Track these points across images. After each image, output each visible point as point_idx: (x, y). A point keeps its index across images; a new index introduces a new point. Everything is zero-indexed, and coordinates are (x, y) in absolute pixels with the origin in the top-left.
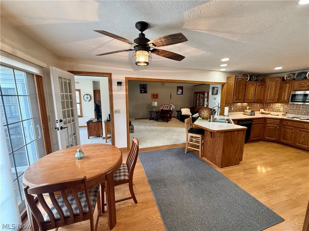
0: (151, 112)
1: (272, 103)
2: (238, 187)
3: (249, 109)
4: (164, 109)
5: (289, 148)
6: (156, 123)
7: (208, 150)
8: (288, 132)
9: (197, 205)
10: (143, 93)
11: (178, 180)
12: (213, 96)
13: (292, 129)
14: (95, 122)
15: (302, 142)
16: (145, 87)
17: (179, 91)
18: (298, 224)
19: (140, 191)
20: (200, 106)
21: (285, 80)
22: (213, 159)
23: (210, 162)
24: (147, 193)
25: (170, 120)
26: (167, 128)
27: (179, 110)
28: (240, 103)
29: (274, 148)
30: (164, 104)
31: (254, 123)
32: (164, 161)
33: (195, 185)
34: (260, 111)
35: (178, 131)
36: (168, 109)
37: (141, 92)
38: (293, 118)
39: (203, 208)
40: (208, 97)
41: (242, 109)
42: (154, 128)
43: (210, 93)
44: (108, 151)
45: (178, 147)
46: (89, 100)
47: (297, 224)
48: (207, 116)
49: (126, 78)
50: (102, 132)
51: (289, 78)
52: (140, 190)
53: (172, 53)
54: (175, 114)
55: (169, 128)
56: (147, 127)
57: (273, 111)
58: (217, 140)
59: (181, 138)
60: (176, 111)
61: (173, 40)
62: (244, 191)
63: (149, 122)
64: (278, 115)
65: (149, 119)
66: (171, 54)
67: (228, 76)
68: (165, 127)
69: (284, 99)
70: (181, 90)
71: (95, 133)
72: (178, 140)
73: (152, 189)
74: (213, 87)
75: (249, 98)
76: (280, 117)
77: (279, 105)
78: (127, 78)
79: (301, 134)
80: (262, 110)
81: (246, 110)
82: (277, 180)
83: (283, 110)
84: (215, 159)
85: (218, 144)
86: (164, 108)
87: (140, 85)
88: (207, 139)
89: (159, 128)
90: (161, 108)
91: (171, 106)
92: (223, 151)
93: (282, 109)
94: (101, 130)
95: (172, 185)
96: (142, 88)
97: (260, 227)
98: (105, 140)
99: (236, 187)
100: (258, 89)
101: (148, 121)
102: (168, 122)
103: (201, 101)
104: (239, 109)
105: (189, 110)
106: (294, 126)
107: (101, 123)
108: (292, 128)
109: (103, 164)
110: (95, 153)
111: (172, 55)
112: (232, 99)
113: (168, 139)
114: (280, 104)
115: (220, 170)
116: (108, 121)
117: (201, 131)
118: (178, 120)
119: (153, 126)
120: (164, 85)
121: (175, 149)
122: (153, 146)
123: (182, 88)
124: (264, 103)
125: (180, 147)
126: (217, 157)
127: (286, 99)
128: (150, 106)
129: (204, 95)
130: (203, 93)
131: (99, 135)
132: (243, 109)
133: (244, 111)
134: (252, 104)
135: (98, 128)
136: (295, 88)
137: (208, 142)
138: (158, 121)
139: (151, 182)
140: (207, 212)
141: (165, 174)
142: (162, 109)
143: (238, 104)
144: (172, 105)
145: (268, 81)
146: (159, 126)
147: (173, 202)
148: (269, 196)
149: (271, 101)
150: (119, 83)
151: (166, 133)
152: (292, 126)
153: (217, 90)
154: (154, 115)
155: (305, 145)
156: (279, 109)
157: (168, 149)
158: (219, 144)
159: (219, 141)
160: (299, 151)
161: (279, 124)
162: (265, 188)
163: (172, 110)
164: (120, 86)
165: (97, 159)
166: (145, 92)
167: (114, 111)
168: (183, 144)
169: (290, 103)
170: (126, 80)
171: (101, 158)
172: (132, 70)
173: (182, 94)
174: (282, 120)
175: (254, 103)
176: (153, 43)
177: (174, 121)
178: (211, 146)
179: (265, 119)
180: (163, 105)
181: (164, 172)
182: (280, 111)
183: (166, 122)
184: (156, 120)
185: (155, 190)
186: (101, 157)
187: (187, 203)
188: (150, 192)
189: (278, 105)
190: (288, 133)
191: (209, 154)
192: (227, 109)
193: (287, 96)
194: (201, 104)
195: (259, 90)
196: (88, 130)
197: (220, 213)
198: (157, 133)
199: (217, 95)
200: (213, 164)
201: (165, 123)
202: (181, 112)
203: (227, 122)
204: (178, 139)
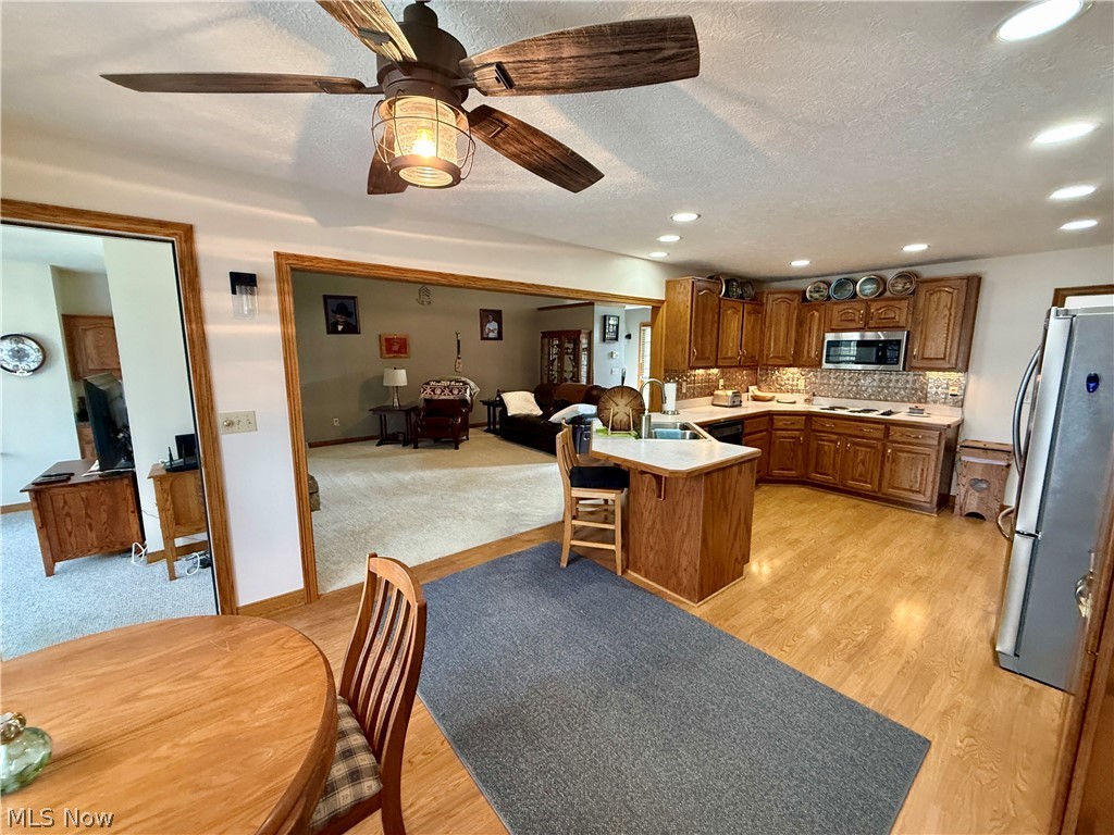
0: (381, 412)
1: (779, 366)
2: (772, 661)
3: (725, 387)
4: (436, 397)
5: (832, 497)
6: (410, 456)
7: (648, 541)
8: (826, 448)
9: (681, 790)
10: (342, 332)
11: (573, 692)
12: (604, 345)
13: (835, 442)
14: (88, 483)
15: (860, 476)
16: (351, 309)
17: (488, 326)
18: (961, 742)
19: (424, 812)
20: (566, 380)
21: (807, 300)
22: (667, 574)
23: (655, 585)
24: (464, 811)
25: (465, 438)
26: (459, 473)
27: (492, 397)
28: (703, 368)
29: (801, 502)
30: (438, 379)
31: (747, 431)
32: (494, 620)
33: (644, 696)
34: (751, 394)
35: (507, 478)
36: (452, 397)
37: (332, 329)
38: (832, 408)
39: (706, 794)
40: (590, 349)
41: (709, 388)
42: (406, 477)
43: (597, 335)
44: (230, 664)
45: (528, 547)
46: (34, 366)
47: (959, 744)
48: (626, 418)
49: (278, 255)
50: (135, 527)
51: (816, 295)
52: (423, 801)
53: (561, 145)
54: (480, 414)
55: (468, 469)
56: (375, 475)
57: (781, 391)
58: (680, 503)
59: (528, 506)
60: (484, 403)
61: (627, 58)
62: (794, 671)
63: (376, 456)
64: (795, 403)
65: (377, 441)
66: (550, 152)
67: (669, 279)
68: (452, 471)
69: (809, 357)
70: (493, 326)
71: (92, 536)
72: (517, 515)
73: (478, 775)
74: (605, 317)
75: (727, 353)
76: (801, 407)
77: (793, 374)
78: (288, 256)
79: (856, 452)
80: (753, 389)
81: (716, 392)
82: (851, 605)
83: (806, 386)
84: (675, 573)
85: (686, 518)
86: (438, 392)
87: (326, 298)
88: (642, 504)
89: (428, 475)
90: (427, 394)
91: (465, 383)
92: (704, 541)
93: (801, 384)
94: (133, 518)
95: (558, 725)
96: (335, 313)
97: (891, 798)
98: (162, 566)
99: (767, 663)
100: (749, 321)
101: (371, 448)
102: (457, 448)
103: (569, 367)
104: (701, 388)
105: (530, 396)
106: (841, 431)
107: (126, 481)
108: (835, 437)
109: (228, 778)
110: (139, 705)
111: (555, 159)
112: (687, 357)
113: (480, 518)
114: (795, 370)
115: (699, 610)
116: (172, 469)
117: (613, 475)
118: (492, 435)
119: (399, 468)
120: (429, 303)
121: (519, 554)
122: (428, 560)
123: (497, 316)
124: (757, 365)
125: (536, 545)
126: (684, 563)
127: (813, 354)
128: (375, 387)
129: (577, 342)
130: (574, 337)
131: (118, 547)
132: (708, 390)
133: (712, 395)
134: (732, 370)
135: (114, 514)
136: (833, 322)
137: (646, 514)
138: (416, 447)
139: (467, 744)
140: (727, 806)
141: (515, 680)
142: (427, 397)
143: (698, 371)
144: (469, 381)
145: (770, 302)
146: (427, 465)
147: (591, 812)
148: (859, 670)
149: (779, 362)
150: (243, 282)
151: (462, 494)
152: (836, 434)
153: (617, 326)
154: (395, 424)
155: (866, 482)
156: (795, 383)
157: (493, 562)
158: (690, 516)
159: (689, 507)
160: (854, 501)
161: (802, 427)
162: (839, 644)
163: (468, 398)
164: (252, 293)
165: (163, 750)
166: (352, 329)
167: (220, 421)
168: (539, 529)
169: (825, 366)
170: (279, 267)
171: (196, 735)
172: (311, 220)
173: (500, 337)
174: (809, 416)
175: (740, 366)
176: (499, 66)
177: (478, 439)
178: (658, 526)
179: (770, 415)
180: (432, 383)
181: (509, 675)
182: (799, 391)
183: (451, 447)
184: (405, 444)
185: (495, 781)
186: (197, 723)
187: (645, 793)
188: (475, 796)
189: (791, 375)
190: (825, 452)
191: (651, 557)
192: (670, 389)
193: (817, 347)
194: (568, 375)
195: (749, 328)
196: (40, 529)
197: (766, 794)
198: (425, 499)
199: (617, 344)
200: (669, 592)
201: (449, 453)
202: (502, 403)
203: (688, 436)
204: (517, 511)
